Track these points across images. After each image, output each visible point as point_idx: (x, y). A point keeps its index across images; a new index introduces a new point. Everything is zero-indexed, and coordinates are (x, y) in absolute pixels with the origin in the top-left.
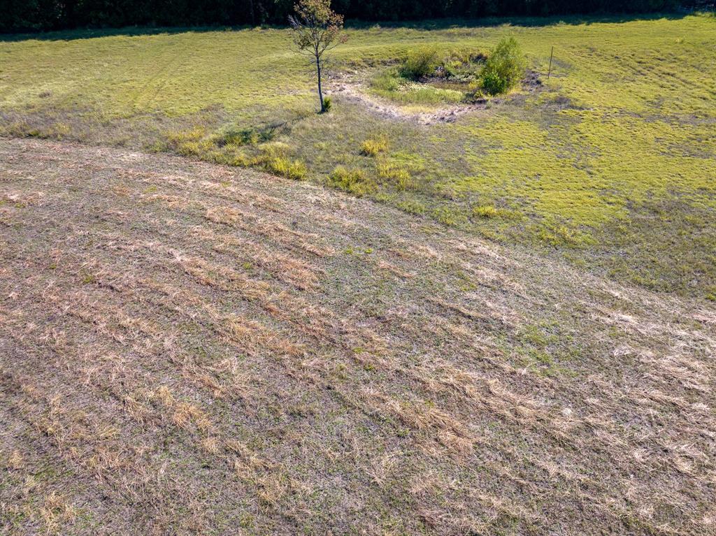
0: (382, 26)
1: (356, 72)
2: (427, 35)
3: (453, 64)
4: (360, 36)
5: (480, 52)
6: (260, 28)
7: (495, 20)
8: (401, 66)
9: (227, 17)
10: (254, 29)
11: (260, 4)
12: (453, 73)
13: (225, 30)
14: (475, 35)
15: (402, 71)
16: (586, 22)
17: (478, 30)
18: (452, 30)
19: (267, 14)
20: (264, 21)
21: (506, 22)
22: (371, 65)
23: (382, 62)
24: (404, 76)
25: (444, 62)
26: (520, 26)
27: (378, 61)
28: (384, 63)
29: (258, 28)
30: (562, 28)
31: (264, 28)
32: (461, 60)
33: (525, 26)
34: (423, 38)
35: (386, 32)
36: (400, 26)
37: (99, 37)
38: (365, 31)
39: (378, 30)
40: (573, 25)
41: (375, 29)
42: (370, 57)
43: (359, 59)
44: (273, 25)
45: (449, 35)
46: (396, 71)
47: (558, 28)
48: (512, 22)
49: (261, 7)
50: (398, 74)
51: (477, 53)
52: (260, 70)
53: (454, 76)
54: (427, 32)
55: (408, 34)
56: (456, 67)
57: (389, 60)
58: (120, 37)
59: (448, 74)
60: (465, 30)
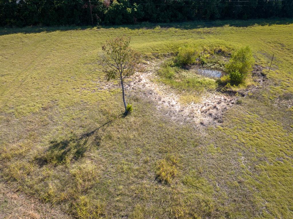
0: (162, 27)
1: (148, 62)
2: (185, 33)
3: (205, 56)
4: (150, 34)
5: (221, 48)
6: (96, 28)
7: (220, 22)
8: (175, 58)
9: (79, 22)
10: (93, 29)
11: (96, 15)
12: (205, 62)
13: (77, 29)
14: (212, 33)
15: (176, 61)
16: (268, 24)
17: (213, 29)
18: (199, 30)
19: (100, 20)
20: (98, 24)
21: (226, 23)
22: (157, 57)
23: (164, 55)
24: (177, 65)
25: (200, 55)
26: (234, 27)
27: (161, 55)
28: (165, 56)
29: (95, 28)
30: (257, 28)
31: (98, 28)
32: (209, 53)
33: (237, 27)
34: (184, 35)
35: (164, 30)
36: (170, 26)
37: (8, 34)
38: (153, 30)
39: (159, 29)
40: (262, 25)
41: (158, 28)
42: (156, 52)
43: (150, 53)
44: (103, 26)
45: (199, 33)
46: (172, 62)
47: (255, 28)
48: (229, 24)
49: (97, 16)
50: (173, 64)
51: (218, 49)
52: (90, 63)
53: (206, 64)
54: (186, 31)
55: (176, 32)
56: (207, 58)
57: (168, 54)
58: (19, 34)
59: (203, 63)
60: (206, 29)
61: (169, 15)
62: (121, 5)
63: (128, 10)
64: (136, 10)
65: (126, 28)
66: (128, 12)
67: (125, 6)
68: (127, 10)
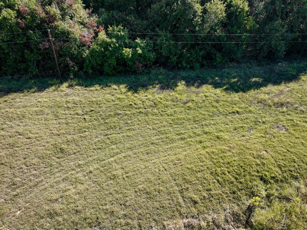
19: (76, 67)
20: (72, 76)
61: (198, 57)
62: (112, 42)
63: (126, 51)
64: (140, 51)
65: (121, 86)
66: (125, 55)
67: (119, 43)
68: (124, 52)
